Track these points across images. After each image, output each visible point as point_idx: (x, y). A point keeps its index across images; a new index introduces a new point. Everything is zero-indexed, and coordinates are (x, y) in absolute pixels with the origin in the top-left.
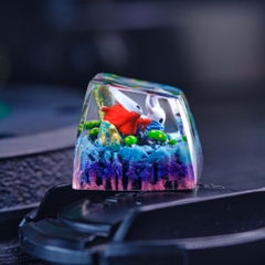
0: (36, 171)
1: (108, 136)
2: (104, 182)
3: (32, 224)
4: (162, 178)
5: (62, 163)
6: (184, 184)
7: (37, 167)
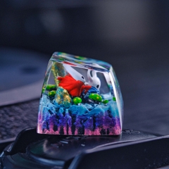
0: (10, 116)
1: (62, 97)
2: (59, 129)
3: (9, 157)
4: (99, 126)
5: (27, 111)
6: (113, 131)
7: (11, 114)
